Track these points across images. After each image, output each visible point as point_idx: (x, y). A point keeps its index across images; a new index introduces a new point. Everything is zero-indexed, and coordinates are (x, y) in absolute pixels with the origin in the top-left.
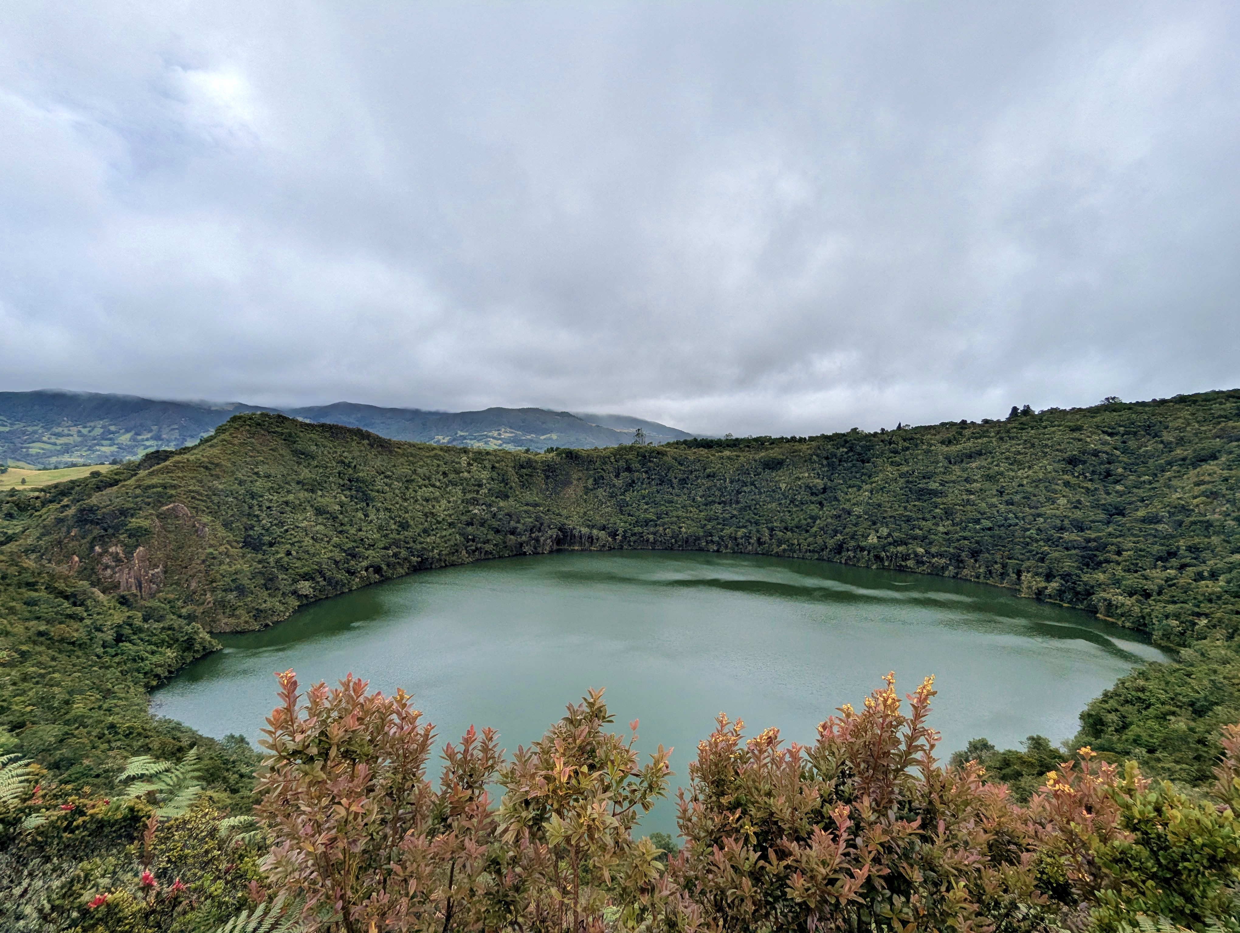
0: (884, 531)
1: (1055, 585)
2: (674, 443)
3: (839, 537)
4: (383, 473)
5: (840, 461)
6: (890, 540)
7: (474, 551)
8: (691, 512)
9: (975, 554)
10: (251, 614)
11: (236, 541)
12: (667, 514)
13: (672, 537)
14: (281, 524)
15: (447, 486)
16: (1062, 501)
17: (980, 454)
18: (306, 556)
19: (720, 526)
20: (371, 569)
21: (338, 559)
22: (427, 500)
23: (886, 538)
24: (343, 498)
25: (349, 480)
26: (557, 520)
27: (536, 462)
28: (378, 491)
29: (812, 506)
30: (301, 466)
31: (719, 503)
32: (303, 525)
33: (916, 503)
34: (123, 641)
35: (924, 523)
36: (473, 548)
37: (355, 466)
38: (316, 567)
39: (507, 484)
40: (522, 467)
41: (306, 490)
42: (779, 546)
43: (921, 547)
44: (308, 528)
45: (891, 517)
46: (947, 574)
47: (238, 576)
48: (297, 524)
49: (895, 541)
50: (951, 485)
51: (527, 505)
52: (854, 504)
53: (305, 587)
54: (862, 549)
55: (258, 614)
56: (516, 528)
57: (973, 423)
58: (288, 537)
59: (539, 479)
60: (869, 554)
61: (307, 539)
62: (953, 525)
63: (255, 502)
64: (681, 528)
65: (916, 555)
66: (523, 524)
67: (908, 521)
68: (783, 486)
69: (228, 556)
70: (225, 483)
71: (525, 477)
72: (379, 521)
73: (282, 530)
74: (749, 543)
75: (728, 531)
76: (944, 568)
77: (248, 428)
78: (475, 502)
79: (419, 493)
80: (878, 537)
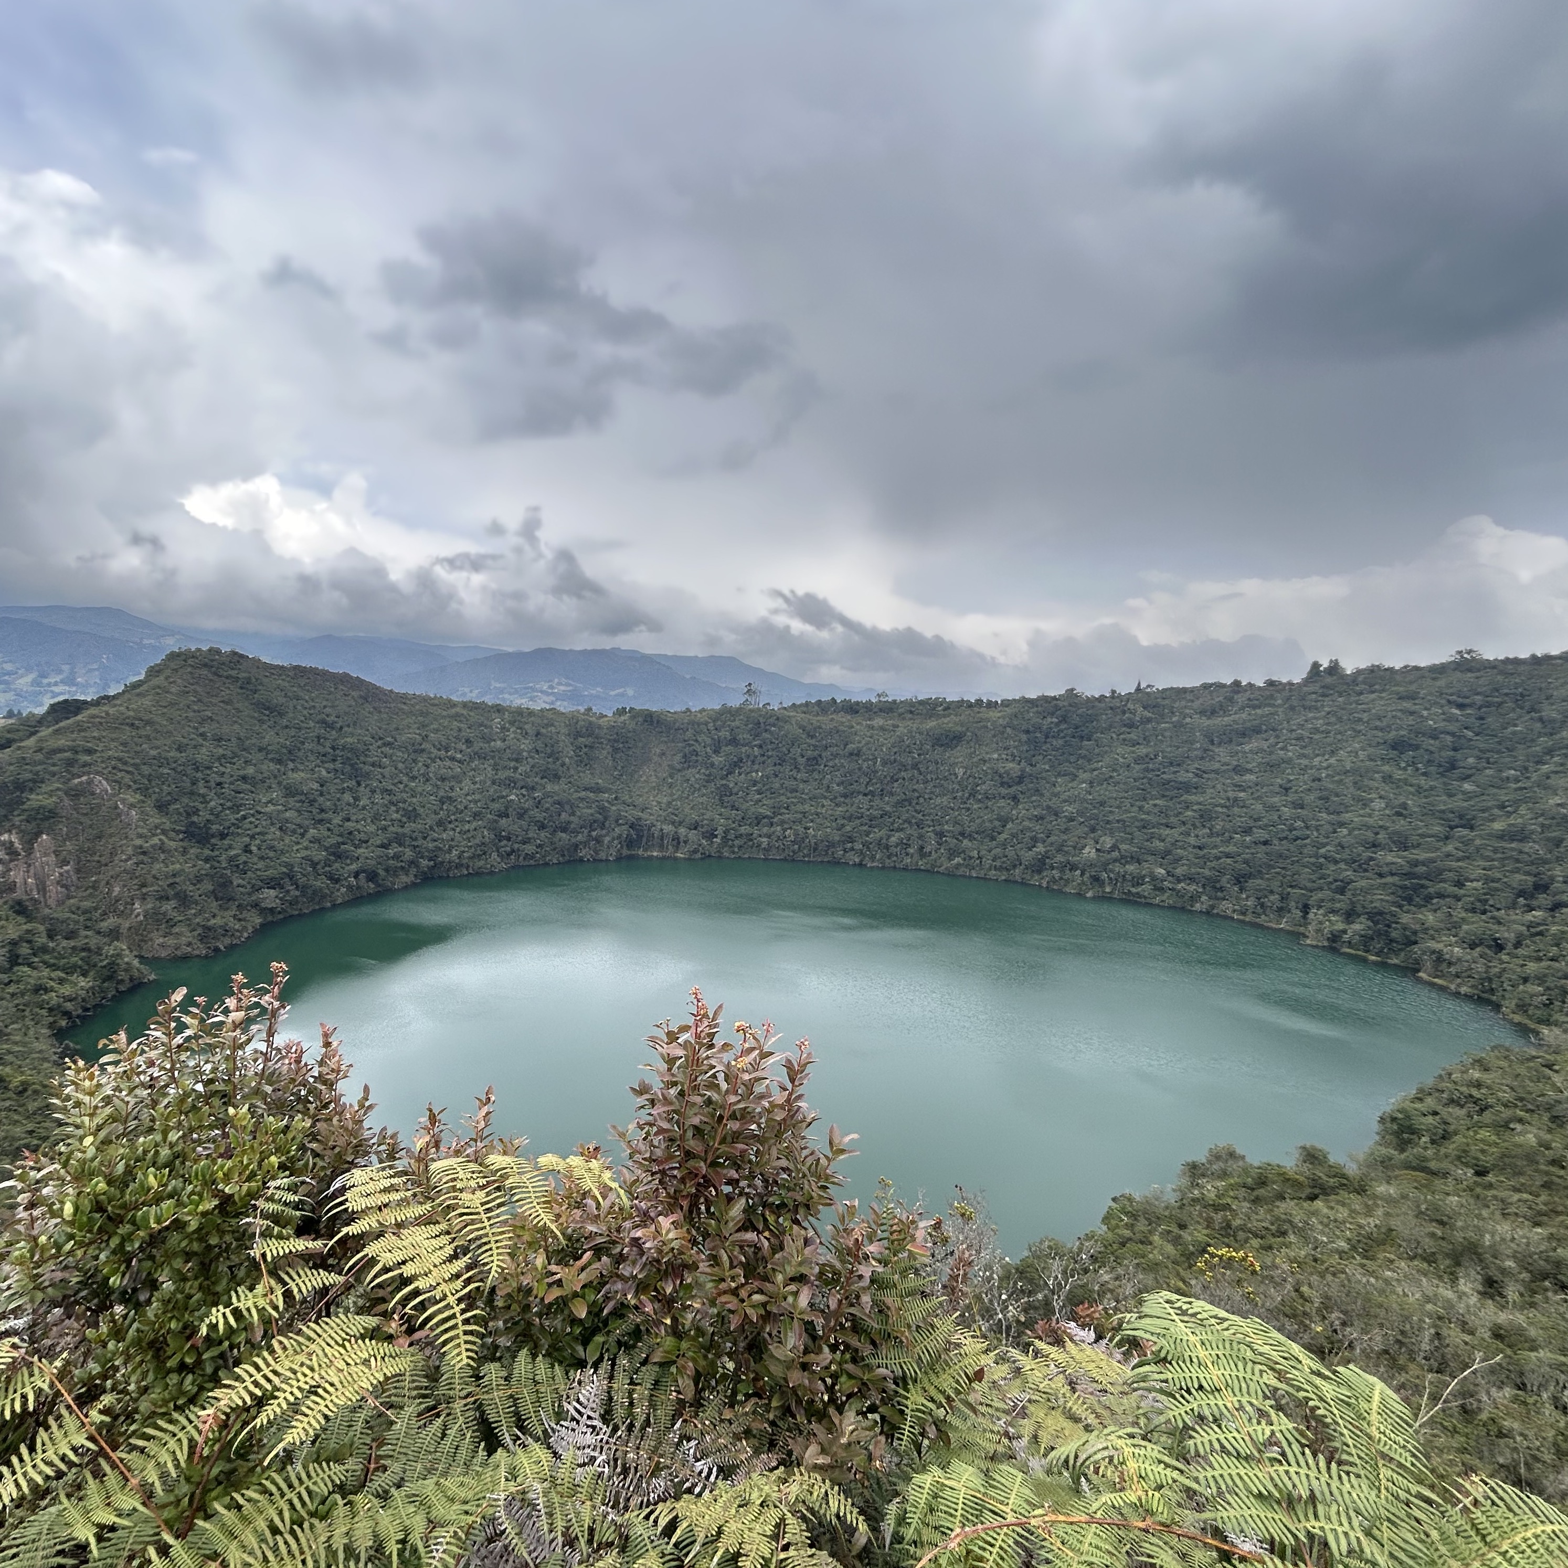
0: (1108, 842)
1: (1358, 927)
2: (801, 705)
3: (1040, 848)
4: (381, 739)
5: (1047, 737)
6: (1115, 854)
7: (509, 855)
8: (823, 806)
9: (1240, 880)
10: (196, 933)
11: (174, 830)
12: (787, 808)
13: (794, 842)
14: (236, 808)
15: (472, 759)
16: (1378, 804)
17: (1257, 731)
18: (271, 854)
19: (865, 828)
20: (362, 876)
21: (316, 859)
22: (443, 779)
23: (1109, 852)
24: (324, 773)
25: (333, 748)
26: (631, 814)
27: (600, 727)
28: (373, 765)
29: (1002, 803)
30: (265, 727)
31: (865, 795)
32: (268, 809)
33: (1157, 802)
34: (20, 964)
35: (1168, 831)
36: (508, 849)
37: (341, 728)
38: (285, 870)
39: (558, 759)
40: (578, 734)
41: (272, 760)
42: (950, 859)
43: (1161, 866)
44: (274, 814)
45: (1118, 821)
46: (1198, 906)
47: (177, 880)
48: (259, 808)
49: (1122, 857)
50: (1213, 776)
51: (586, 789)
52: (1065, 801)
53: (270, 897)
54: (1073, 868)
55: (207, 933)
56: (569, 822)
57: (1250, 685)
58: (248, 826)
59: (604, 753)
60: (1082, 874)
61: (273, 829)
62: (1211, 835)
63: (199, 775)
64: (807, 828)
65: (1154, 878)
66: (580, 817)
67: (1144, 827)
68: (960, 772)
69: (163, 852)
70: (157, 748)
71: (585, 750)
72: (376, 807)
73: (238, 816)
74: (907, 854)
75: (877, 834)
76: (1194, 898)
77: (189, 669)
78: (511, 783)
79: (432, 769)
80: (1098, 850)
